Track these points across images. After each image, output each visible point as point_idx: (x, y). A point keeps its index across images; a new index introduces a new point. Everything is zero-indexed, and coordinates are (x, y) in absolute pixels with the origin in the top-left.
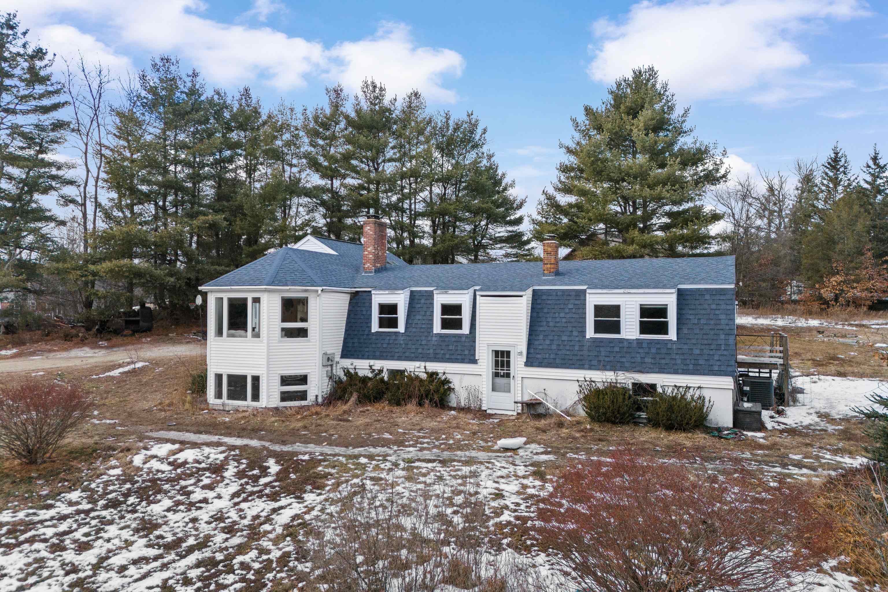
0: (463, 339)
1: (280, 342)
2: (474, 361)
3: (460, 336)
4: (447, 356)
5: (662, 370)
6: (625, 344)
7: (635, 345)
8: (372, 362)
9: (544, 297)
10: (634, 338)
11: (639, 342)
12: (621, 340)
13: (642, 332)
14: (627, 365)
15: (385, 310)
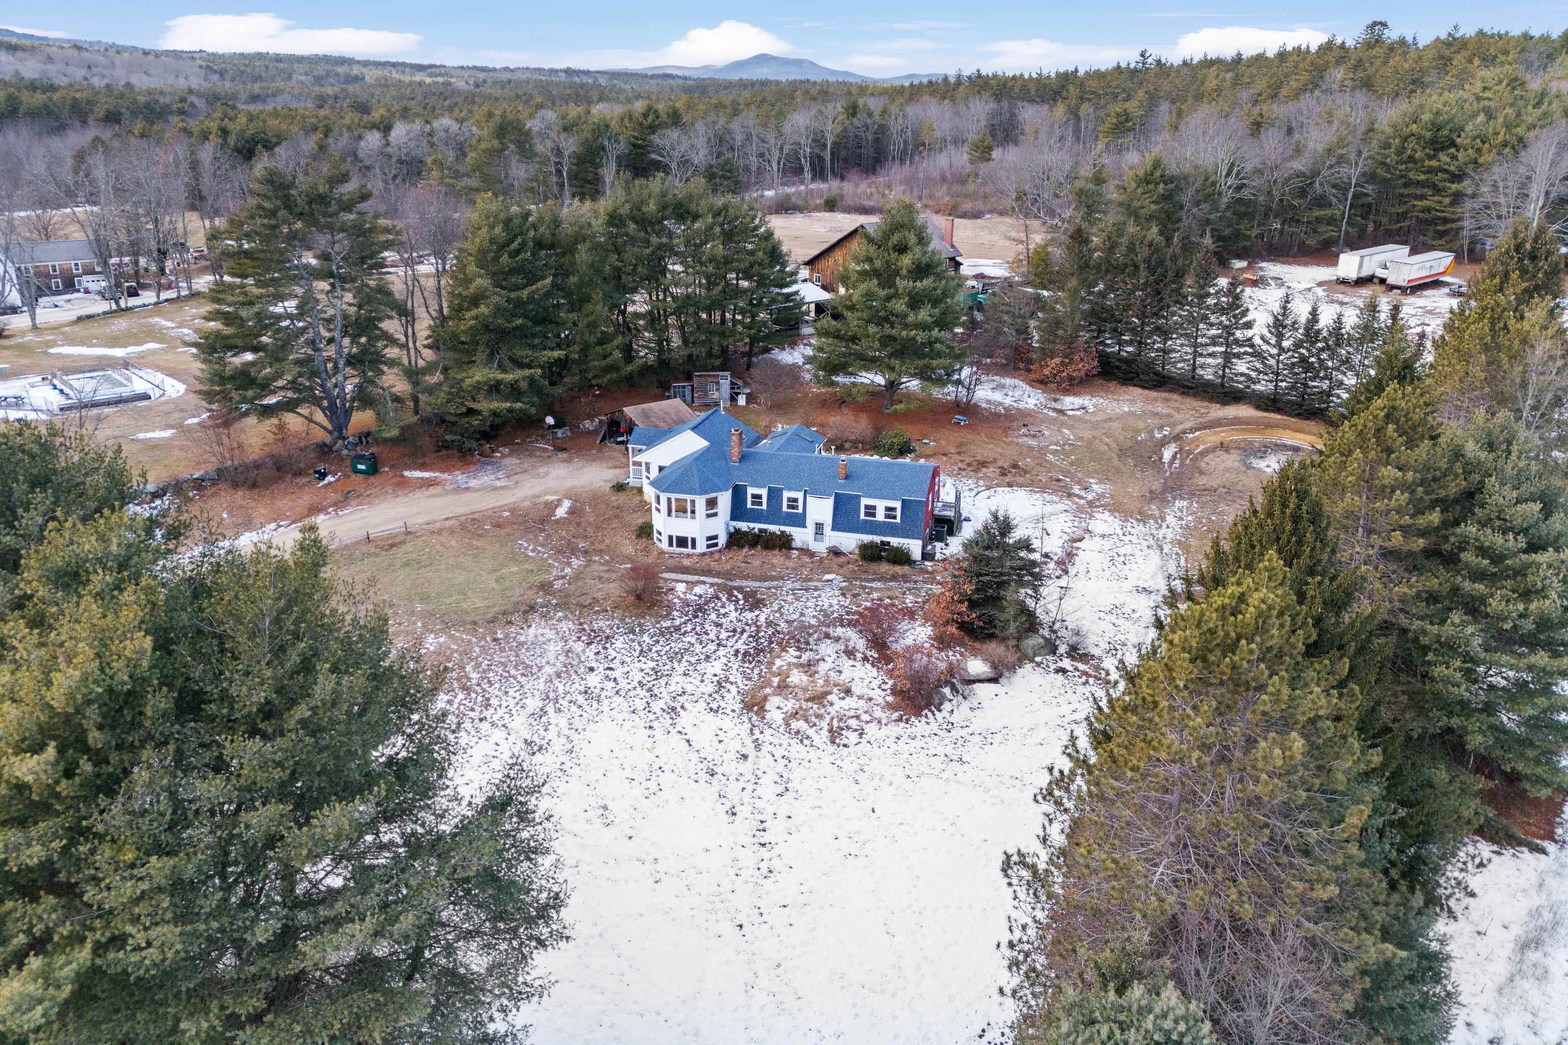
0: (799, 515)
1: (705, 520)
2: (805, 527)
3: (797, 513)
4: (791, 524)
5: (893, 536)
6: (878, 523)
7: (882, 524)
8: (749, 524)
9: (840, 497)
10: (882, 521)
11: (884, 522)
12: (876, 521)
13: (885, 518)
14: (878, 533)
15: (754, 496)
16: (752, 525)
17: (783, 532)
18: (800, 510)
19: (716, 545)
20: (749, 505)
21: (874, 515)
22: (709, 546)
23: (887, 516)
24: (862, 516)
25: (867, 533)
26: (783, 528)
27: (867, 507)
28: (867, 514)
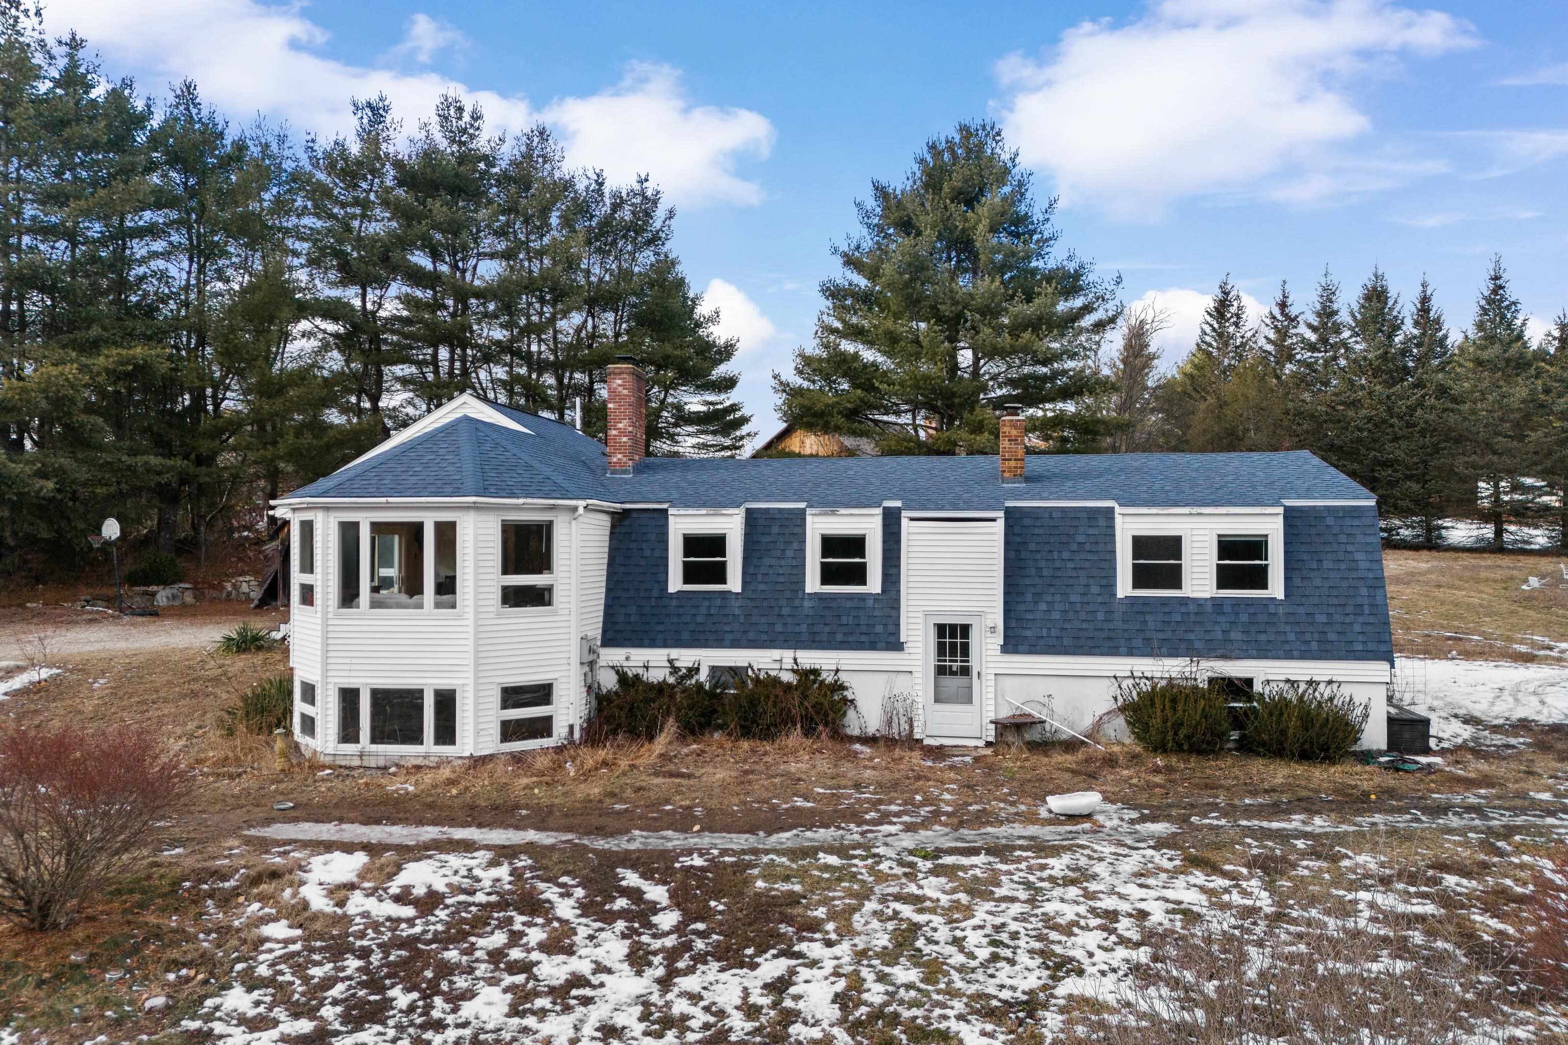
0: (870, 603)
1: (499, 616)
2: (896, 645)
3: (862, 597)
4: (839, 637)
5: (1263, 653)
6: (1192, 608)
7: (1209, 608)
8: (674, 653)
9: (1026, 522)
10: (1207, 595)
11: (1217, 603)
12: (1185, 601)
13: (1220, 586)
14: (1198, 645)
15: (693, 544)
16: (686, 657)
17: (809, 675)
18: (874, 584)
19: (542, 727)
20: (675, 583)
21: (1173, 578)
22: (510, 731)
23: (1226, 578)
24: (1124, 587)
25: (1150, 650)
26: (809, 658)
27: (1142, 545)
28: (1142, 577)
